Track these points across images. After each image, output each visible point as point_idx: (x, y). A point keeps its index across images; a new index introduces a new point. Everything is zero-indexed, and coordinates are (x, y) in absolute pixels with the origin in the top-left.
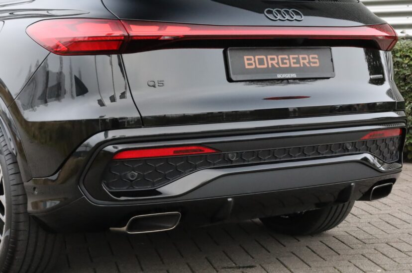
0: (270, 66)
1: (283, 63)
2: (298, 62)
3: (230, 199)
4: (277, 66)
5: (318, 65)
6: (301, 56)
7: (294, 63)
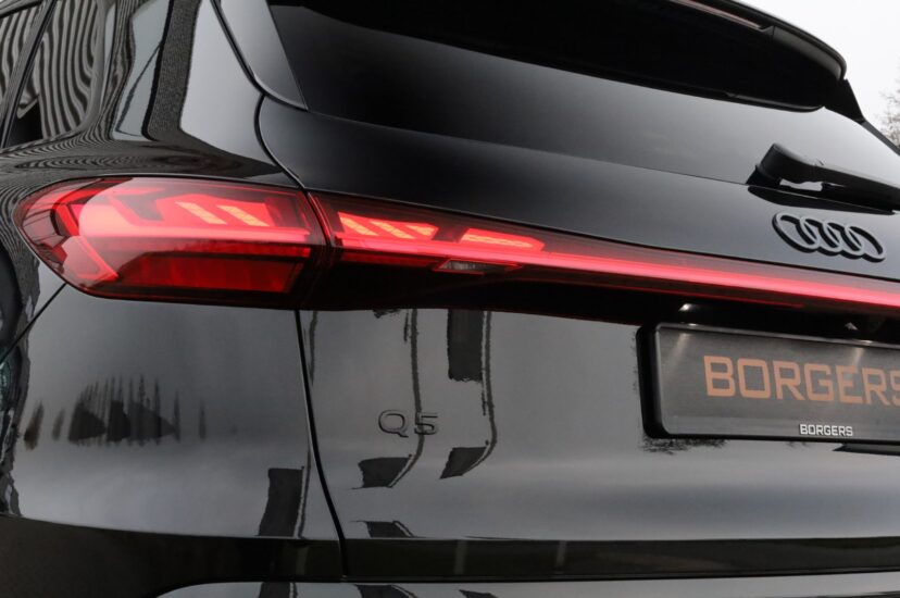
0: (780, 395)
1: (817, 389)
2: (859, 389)
4: (799, 396)
7: (848, 392)
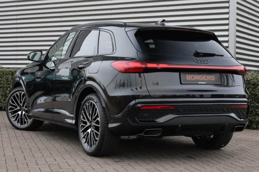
0: (196, 79)
1: (201, 78)
2: (207, 78)
3: (180, 126)
4: (198, 79)
5: (214, 79)
6: (208, 76)
7: (205, 79)
